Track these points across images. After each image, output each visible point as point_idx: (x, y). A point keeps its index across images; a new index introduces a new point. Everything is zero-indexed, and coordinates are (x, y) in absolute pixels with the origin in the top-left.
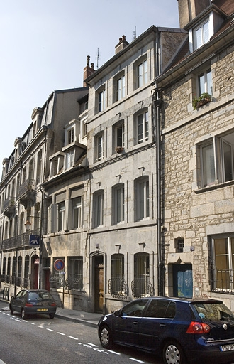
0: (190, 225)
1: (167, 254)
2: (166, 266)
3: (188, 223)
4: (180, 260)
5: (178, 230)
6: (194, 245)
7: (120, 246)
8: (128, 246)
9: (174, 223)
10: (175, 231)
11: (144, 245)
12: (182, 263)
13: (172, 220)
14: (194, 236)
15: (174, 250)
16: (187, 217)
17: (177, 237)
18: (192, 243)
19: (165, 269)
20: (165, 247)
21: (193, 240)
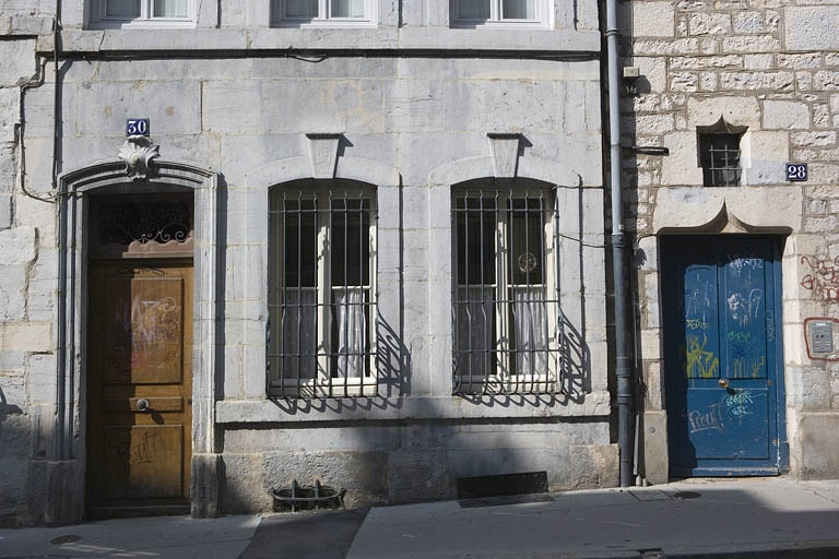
0: (781, 78)
1: (653, 189)
2: (648, 245)
3: (775, 69)
4: (723, 217)
5: (719, 92)
6: (802, 157)
7: (343, 142)
8: (402, 141)
9: (695, 64)
10: (700, 95)
11: (524, 143)
12: (730, 229)
13: (681, 46)
14: (806, 124)
15: (697, 175)
16: (764, 43)
17: (710, 121)
18: (793, 148)
19: (641, 255)
20: (642, 162)
21: (801, 139)
